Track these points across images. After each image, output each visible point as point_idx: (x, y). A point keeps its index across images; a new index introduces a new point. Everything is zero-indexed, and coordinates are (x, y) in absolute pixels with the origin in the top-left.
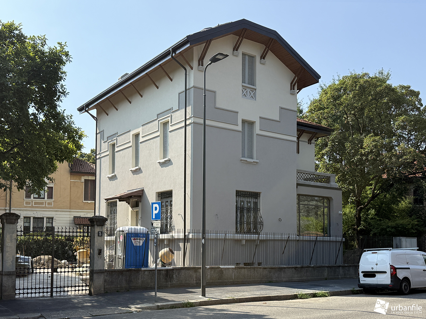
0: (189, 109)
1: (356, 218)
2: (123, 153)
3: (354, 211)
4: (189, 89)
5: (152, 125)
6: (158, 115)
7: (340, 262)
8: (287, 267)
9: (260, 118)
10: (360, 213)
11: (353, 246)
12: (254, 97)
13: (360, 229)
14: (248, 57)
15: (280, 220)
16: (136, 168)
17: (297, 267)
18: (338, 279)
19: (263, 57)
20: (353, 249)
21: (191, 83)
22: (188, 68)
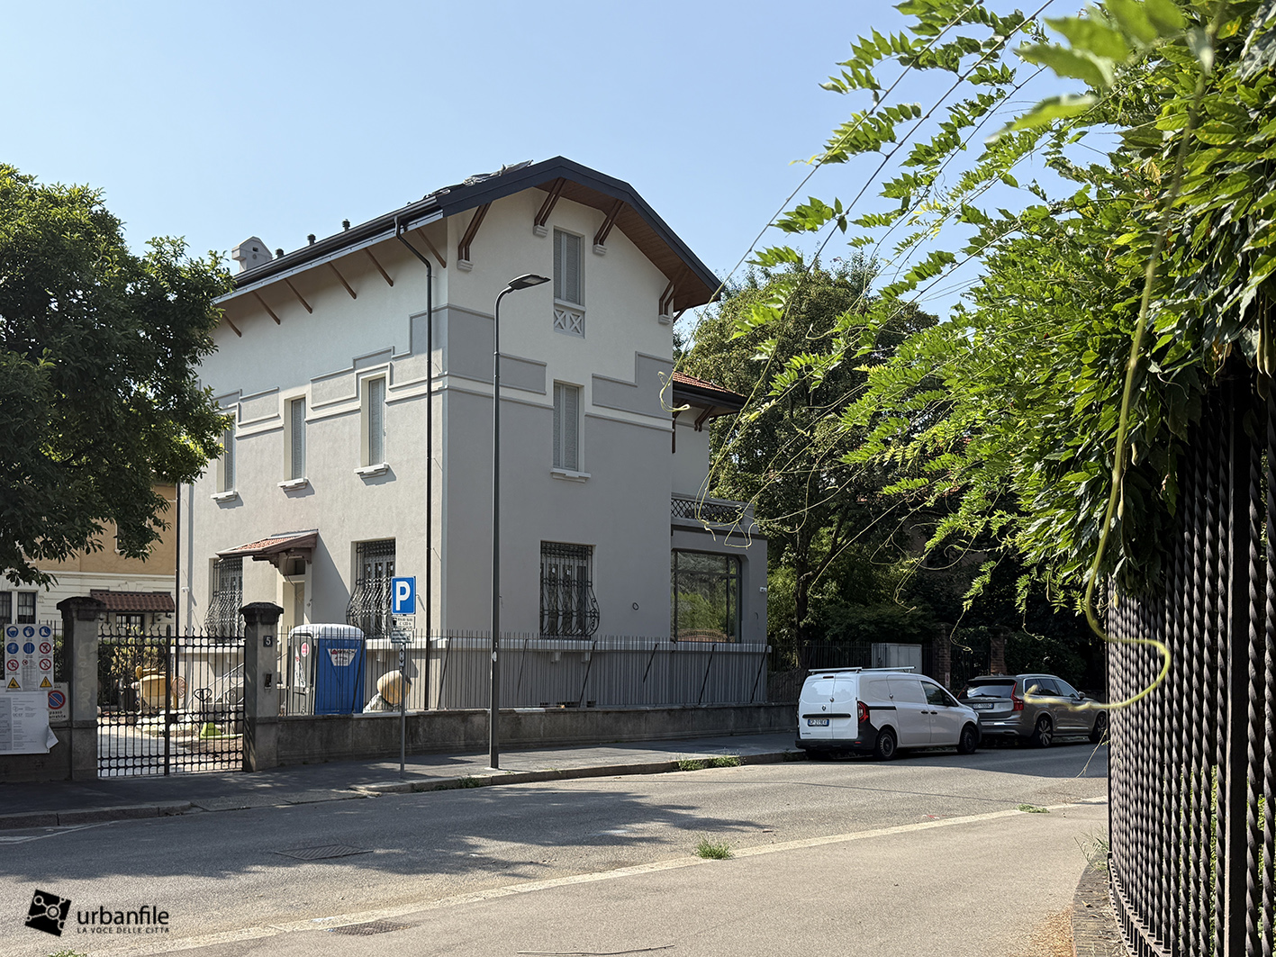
0: (437, 356)
1: (797, 599)
2: (256, 443)
3: (794, 584)
4: (436, 311)
5: (339, 382)
6: (355, 360)
7: (760, 698)
8: (652, 709)
9: (593, 377)
10: (805, 588)
11: (789, 662)
12: (580, 331)
13: (805, 624)
14: (566, 237)
15: (635, 607)
16: (297, 481)
17: (672, 710)
18: (757, 733)
19: (600, 239)
20: (787, 670)
21: (442, 298)
22: (434, 263)
